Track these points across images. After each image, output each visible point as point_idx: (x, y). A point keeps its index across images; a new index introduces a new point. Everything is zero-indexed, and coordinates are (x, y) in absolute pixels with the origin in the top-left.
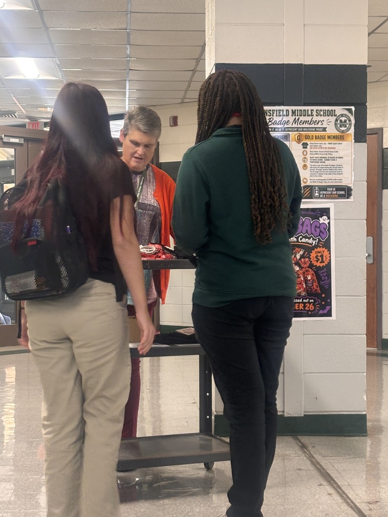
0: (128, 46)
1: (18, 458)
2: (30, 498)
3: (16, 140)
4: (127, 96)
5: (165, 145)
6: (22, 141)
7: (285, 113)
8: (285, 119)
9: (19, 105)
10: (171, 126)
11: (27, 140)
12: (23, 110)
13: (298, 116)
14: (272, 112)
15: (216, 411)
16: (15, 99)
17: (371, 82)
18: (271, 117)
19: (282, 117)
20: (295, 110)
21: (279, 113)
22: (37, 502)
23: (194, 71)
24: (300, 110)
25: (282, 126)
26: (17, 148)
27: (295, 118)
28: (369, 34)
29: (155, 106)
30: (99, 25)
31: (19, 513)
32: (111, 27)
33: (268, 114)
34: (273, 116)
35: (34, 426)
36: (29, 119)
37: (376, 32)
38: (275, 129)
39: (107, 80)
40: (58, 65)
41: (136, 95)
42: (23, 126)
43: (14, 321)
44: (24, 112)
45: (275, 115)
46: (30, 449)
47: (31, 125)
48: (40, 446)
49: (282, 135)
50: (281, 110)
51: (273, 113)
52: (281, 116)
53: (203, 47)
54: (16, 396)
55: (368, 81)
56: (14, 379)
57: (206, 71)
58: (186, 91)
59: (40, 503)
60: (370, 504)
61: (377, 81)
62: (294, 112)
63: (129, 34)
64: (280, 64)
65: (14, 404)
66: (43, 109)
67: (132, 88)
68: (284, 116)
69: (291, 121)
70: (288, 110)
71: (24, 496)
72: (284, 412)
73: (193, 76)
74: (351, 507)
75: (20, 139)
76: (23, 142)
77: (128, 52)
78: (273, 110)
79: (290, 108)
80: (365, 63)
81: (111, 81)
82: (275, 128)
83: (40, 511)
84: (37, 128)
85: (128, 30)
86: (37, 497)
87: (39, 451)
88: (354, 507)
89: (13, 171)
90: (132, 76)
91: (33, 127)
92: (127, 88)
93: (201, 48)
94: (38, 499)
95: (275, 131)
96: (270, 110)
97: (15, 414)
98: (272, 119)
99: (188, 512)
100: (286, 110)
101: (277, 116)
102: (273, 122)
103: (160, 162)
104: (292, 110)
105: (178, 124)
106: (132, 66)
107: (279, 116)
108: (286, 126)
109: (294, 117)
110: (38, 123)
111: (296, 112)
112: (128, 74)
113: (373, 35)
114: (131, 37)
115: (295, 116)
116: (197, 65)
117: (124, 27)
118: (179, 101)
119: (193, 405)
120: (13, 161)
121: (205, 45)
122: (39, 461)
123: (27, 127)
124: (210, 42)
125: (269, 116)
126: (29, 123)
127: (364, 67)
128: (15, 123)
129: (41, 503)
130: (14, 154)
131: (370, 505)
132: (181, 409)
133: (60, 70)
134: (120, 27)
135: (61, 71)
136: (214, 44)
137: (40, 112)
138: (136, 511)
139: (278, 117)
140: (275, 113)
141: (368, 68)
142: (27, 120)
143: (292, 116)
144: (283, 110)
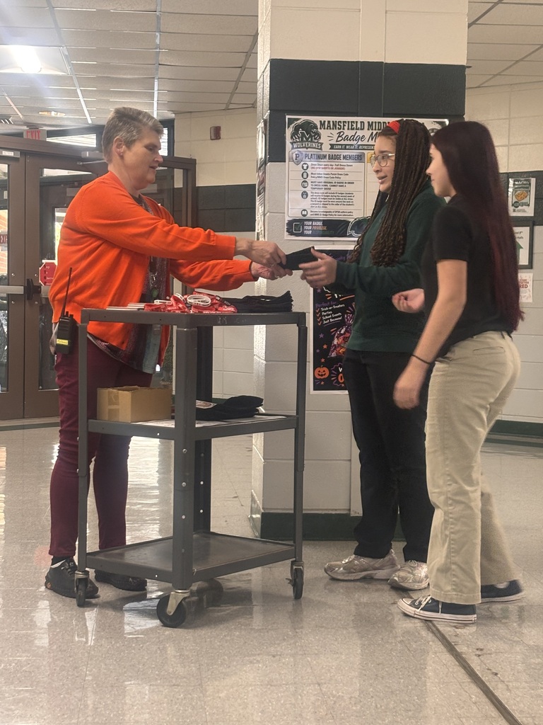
0: (157, 34)
1: (8, 564)
2: (23, 616)
3: (11, 154)
4: (156, 99)
5: (204, 163)
6: (18, 155)
7: (359, 126)
8: (360, 133)
9: (14, 107)
10: (212, 139)
11: (24, 153)
12: (20, 114)
13: (375, 129)
14: (342, 125)
15: (263, 508)
16: (9, 100)
17: (470, 88)
18: (342, 130)
19: (355, 131)
20: (372, 122)
21: (352, 125)
22: (31, 620)
23: (243, 68)
24: (379, 123)
25: (355, 142)
26: (10, 163)
27: (372, 133)
28: (469, 26)
29: (191, 112)
30: (120, 5)
31: (8, 634)
32: (135, 8)
33: (337, 126)
34: (344, 129)
35: (30, 524)
36: (28, 126)
37: (478, 22)
38: (345, 147)
39: (129, 77)
40: (66, 56)
41: (166, 98)
42: (20, 135)
43: (5, 389)
44: (21, 116)
45: (346, 128)
46: (24, 553)
47: (29, 134)
48: (37, 549)
49: (355, 154)
50: (354, 122)
51: (344, 125)
52: (353, 129)
53: (255, 37)
54: (6, 485)
55: (467, 86)
56: (4, 463)
57: (258, 68)
58: (232, 94)
59: (35, 622)
60: (457, 628)
61: (479, 87)
62: (370, 125)
63: (158, 18)
64: (353, 62)
65: (4, 496)
66: (46, 113)
67: (162, 89)
68: (358, 129)
69: (367, 136)
70: (363, 122)
71: (14, 613)
72: (350, 510)
73: (241, 74)
74: (433, 632)
75: (16, 152)
76: (19, 157)
77: (158, 41)
78: (344, 122)
79: (366, 120)
80: (464, 63)
81: (135, 79)
82: (346, 145)
83: (35, 633)
84: (37, 139)
85: (158, 13)
86: (32, 614)
87: (35, 555)
88: (436, 632)
89: (6, 193)
90: (162, 72)
91: (32, 136)
92: (156, 88)
93: (252, 38)
94: (34, 616)
95: (345, 149)
96: (340, 122)
97: (5, 508)
98: (342, 133)
99: (225, 636)
100: (361, 122)
101: (348, 129)
102: (343, 137)
103: (197, 186)
104: (369, 122)
105: (222, 137)
106: (163, 60)
107: (351, 129)
108: (360, 143)
109: (371, 131)
110: (39, 132)
111: (374, 124)
112: (157, 70)
113: (474, 26)
114: (161, 21)
115: (372, 129)
116: (247, 60)
117: (153, 8)
118: (224, 107)
119: (235, 499)
120: (6, 180)
121: (257, 34)
122: (36, 569)
123: (25, 136)
124: (264, 30)
125: (339, 129)
126: (27, 132)
127: (461, 69)
128: (9, 131)
129: (37, 622)
130: (7, 171)
131: (456, 630)
132: (219, 504)
133: (69, 62)
134: (148, 9)
135: (69, 64)
136: (269, 33)
137: (42, 117)
138: (159, 633)
139: (350, 131)
140: (347, 125)
141: (467, 69)
142: (25, 128)
143: (368, 129)
144: (357, 122)
